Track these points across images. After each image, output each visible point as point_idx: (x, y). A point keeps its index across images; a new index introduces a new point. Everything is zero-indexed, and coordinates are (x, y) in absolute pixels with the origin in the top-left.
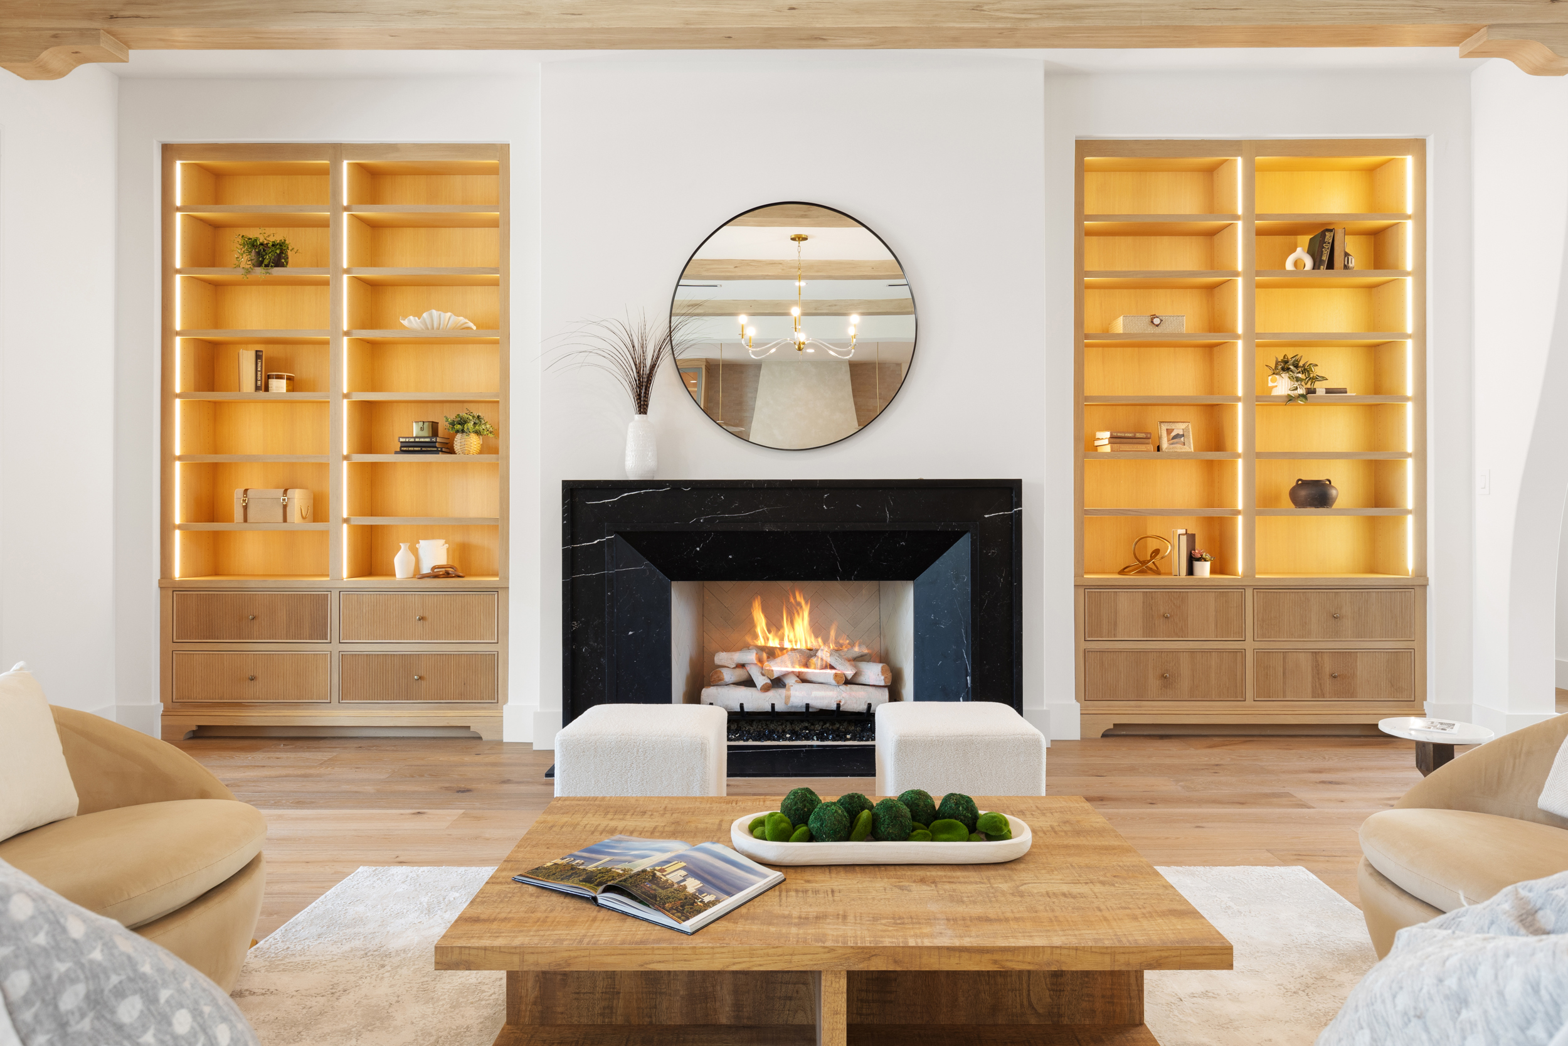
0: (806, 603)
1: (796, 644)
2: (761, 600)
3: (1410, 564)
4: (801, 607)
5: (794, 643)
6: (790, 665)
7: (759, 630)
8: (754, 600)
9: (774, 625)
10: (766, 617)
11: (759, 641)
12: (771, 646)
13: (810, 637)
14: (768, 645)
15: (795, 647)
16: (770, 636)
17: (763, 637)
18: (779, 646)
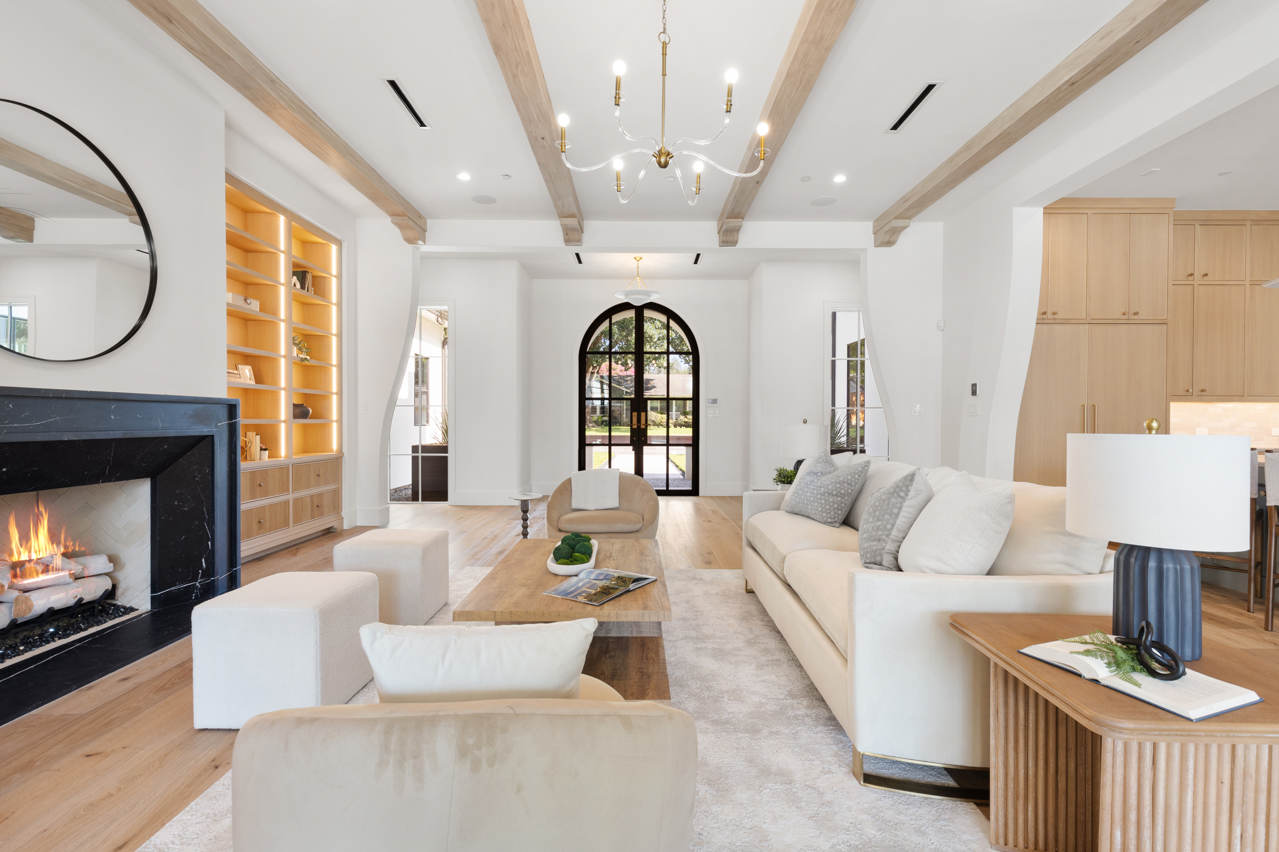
0: (46, 512)
1: (39, 554)
2: (15, 514)
3: (335, 446)
4: (42, 515)
5: (38, 553)
6: (35, 576)
7: (14, 546)
8: (10, 515)
9: (25, 538)
10: (19, 532)
11: (14, 557)
12: (23, 560)
13: (49, 544)
14: (20, 560)
15: (39, 557)
16: (22, 550)
17: (17, 552)
18: (28, 559)
